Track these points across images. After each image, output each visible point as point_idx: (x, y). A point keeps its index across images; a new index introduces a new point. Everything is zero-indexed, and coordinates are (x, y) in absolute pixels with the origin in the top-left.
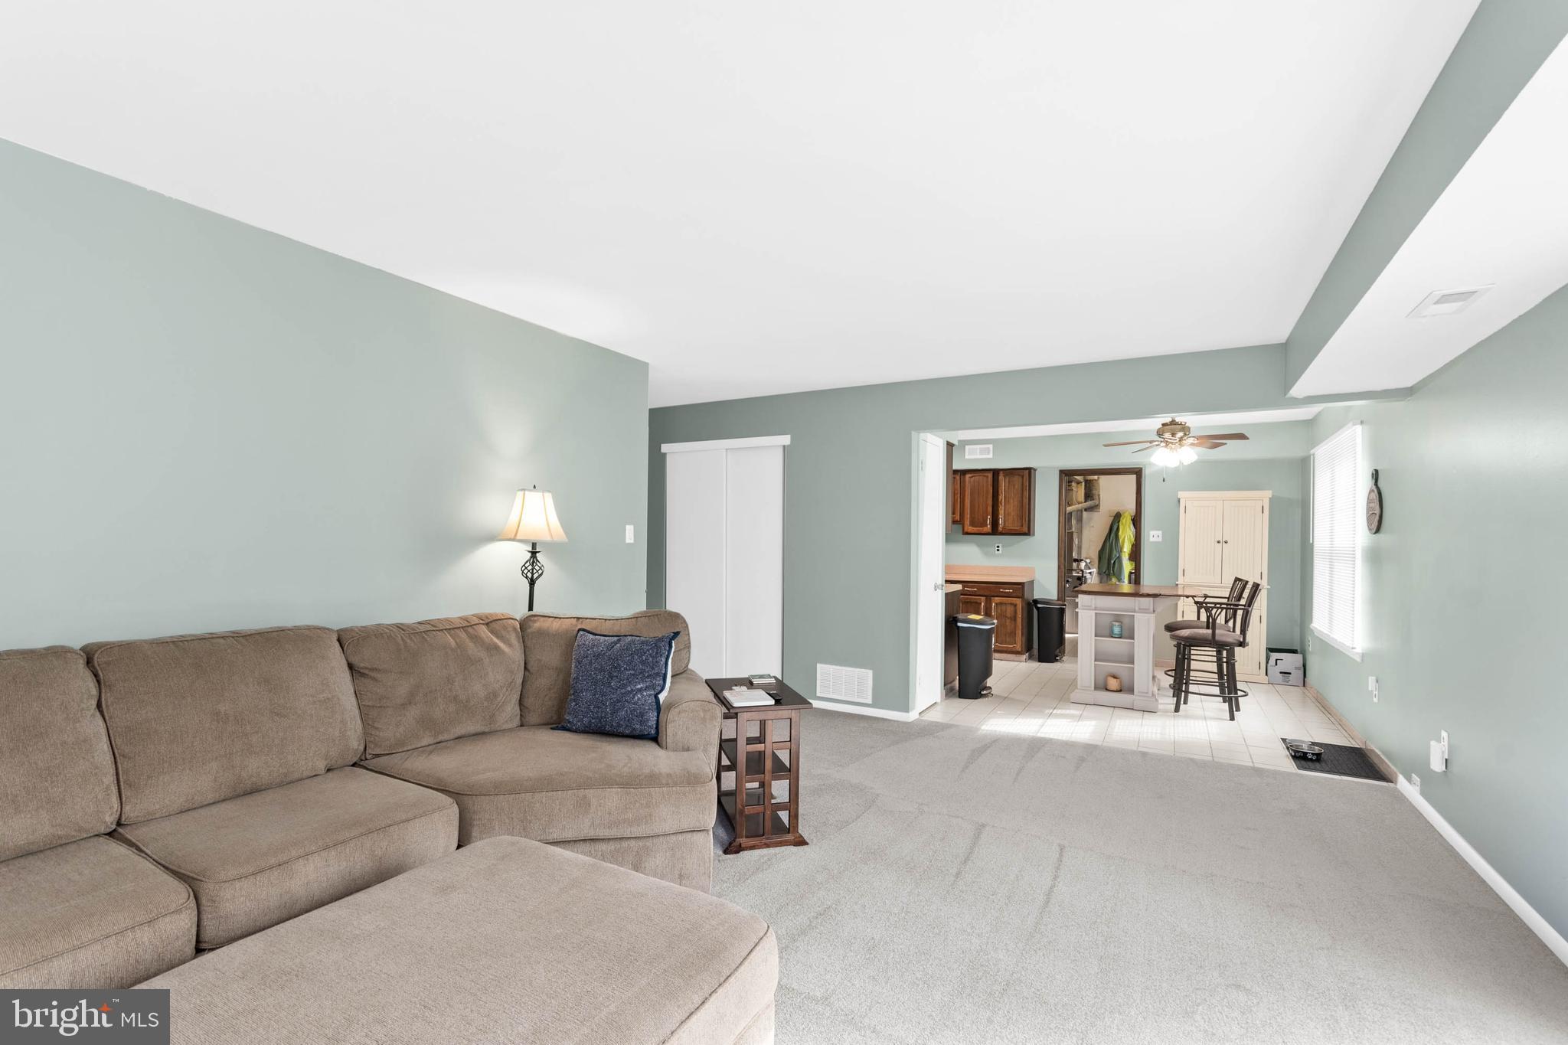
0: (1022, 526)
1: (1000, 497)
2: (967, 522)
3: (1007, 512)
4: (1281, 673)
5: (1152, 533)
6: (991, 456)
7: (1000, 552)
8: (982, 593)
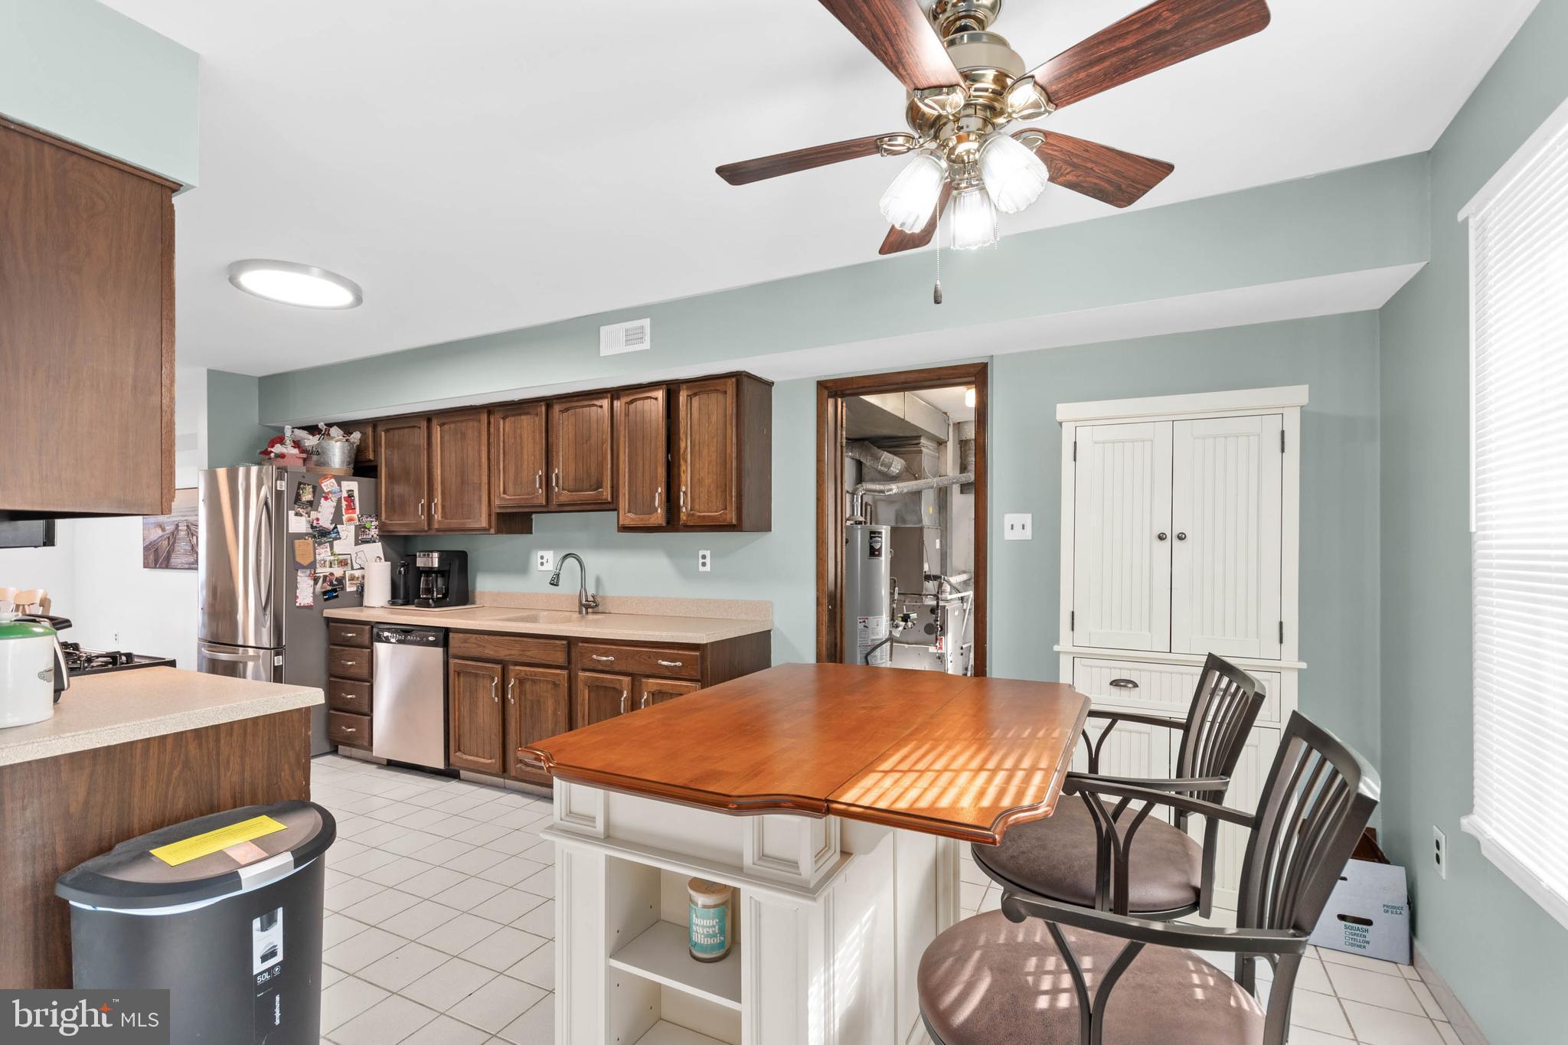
0: (726, 509)
1: (682, 445)
2: (624, 503)
3: (696, 479)
4: (1342, 917)
5: (1010, 518)
6: (646, 345)
7: (708, 568)
8: (621, 666)
